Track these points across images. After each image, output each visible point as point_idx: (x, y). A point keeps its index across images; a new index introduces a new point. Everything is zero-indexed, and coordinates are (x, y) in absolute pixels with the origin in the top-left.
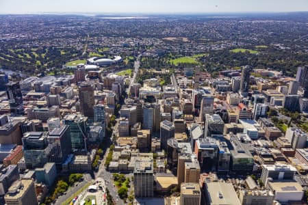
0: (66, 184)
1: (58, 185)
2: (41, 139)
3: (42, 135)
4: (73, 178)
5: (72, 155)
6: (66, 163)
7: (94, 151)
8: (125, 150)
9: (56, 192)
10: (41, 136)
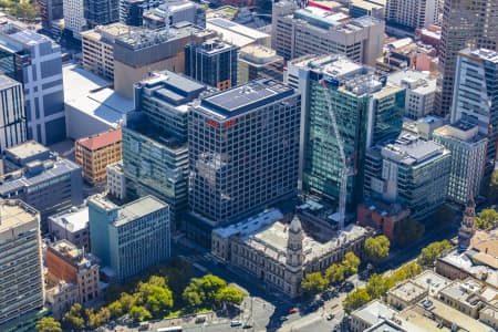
0: (166, 295)
1: (144, 286)
2: (184, 109)
3: (195, 95)
4: (204, 288)
5: (276, 213)
6: (229, 231)
7: (355, 232)
8: (469, 284)
9: (117, 305)
10: (188, 97)
